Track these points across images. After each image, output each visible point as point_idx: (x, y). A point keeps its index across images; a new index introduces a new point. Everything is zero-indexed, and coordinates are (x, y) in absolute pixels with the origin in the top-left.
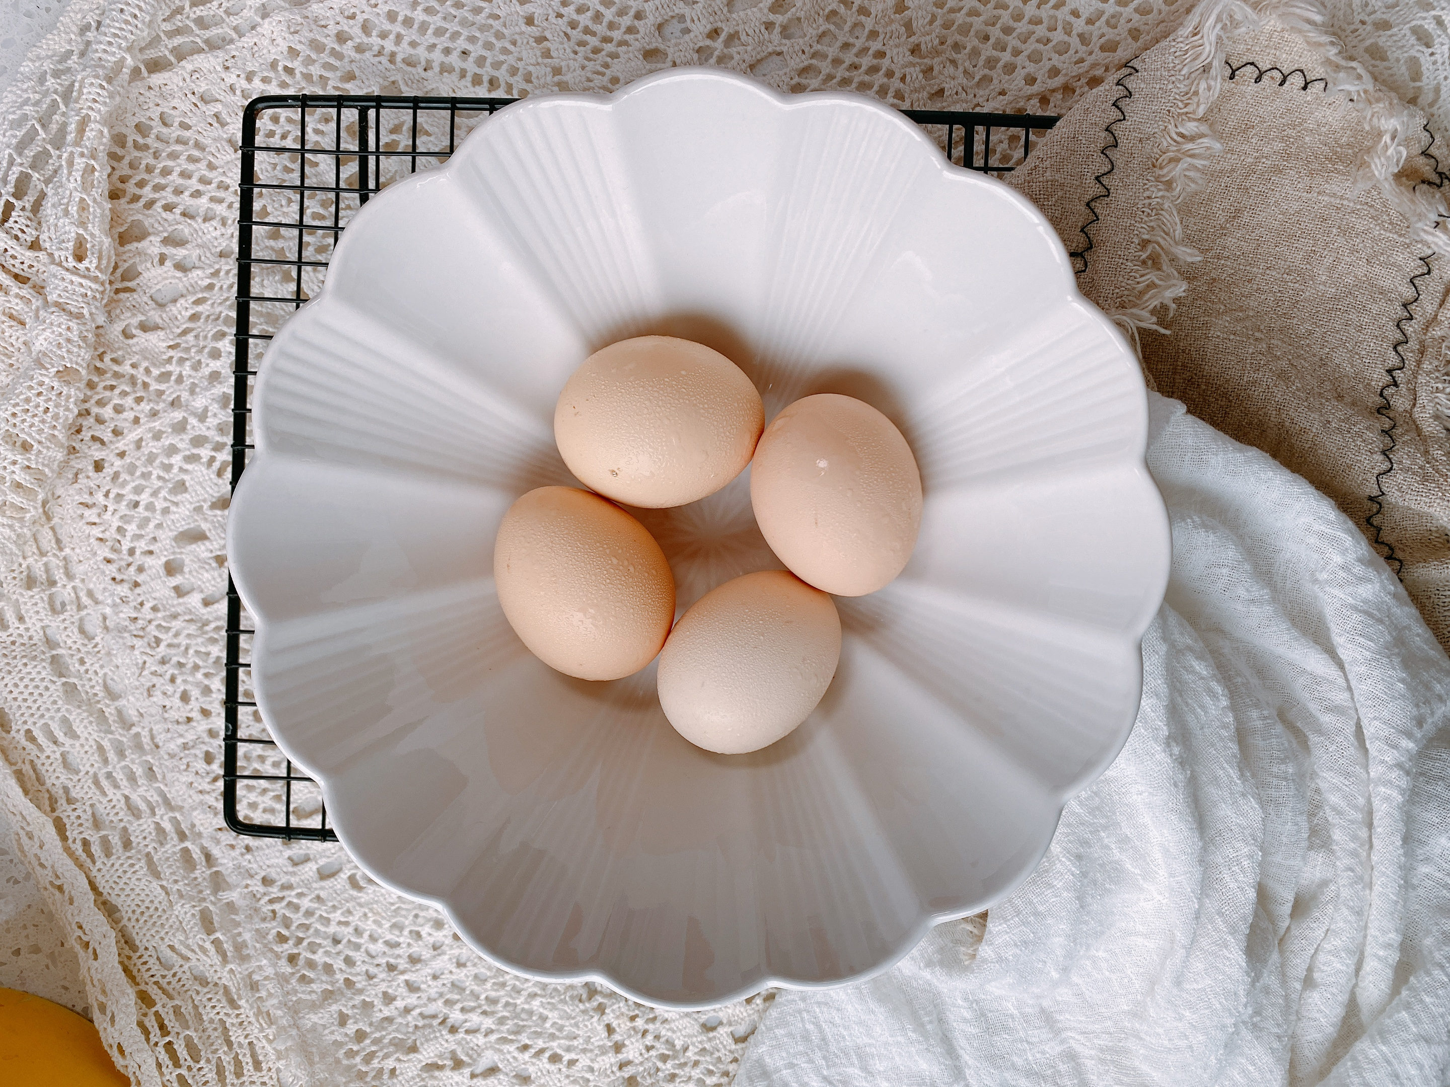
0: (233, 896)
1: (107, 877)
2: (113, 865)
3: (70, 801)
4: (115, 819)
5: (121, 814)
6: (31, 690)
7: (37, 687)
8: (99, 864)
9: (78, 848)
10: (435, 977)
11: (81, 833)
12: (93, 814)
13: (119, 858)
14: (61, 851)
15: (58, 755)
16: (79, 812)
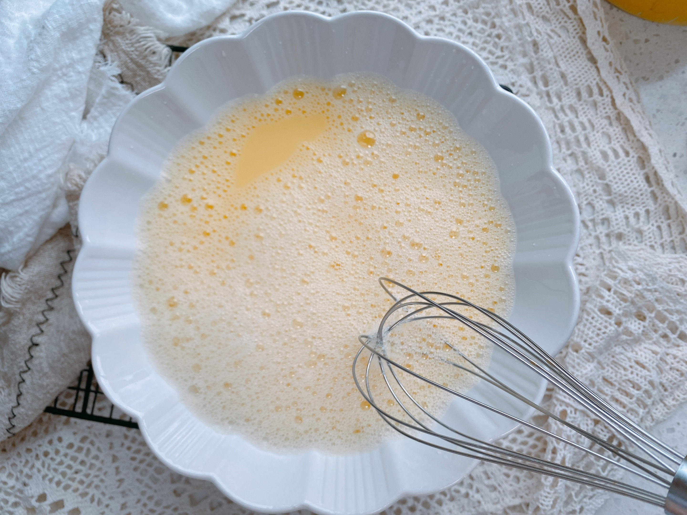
0: (522, 60)
1: (590, 76)
2: (586, 81)
3: (609, 118)
4: (584, 106)
5: (580, 108)
6: (624, 179)
7: (620, 179)
8: (594, 82)
9: (605, 92)
10: (420, 12)
11: (603, 100)
12: (596, 109)
13: (583, 84)
14: (614, 91)
15: (613, 142)
16: (604, 111)
